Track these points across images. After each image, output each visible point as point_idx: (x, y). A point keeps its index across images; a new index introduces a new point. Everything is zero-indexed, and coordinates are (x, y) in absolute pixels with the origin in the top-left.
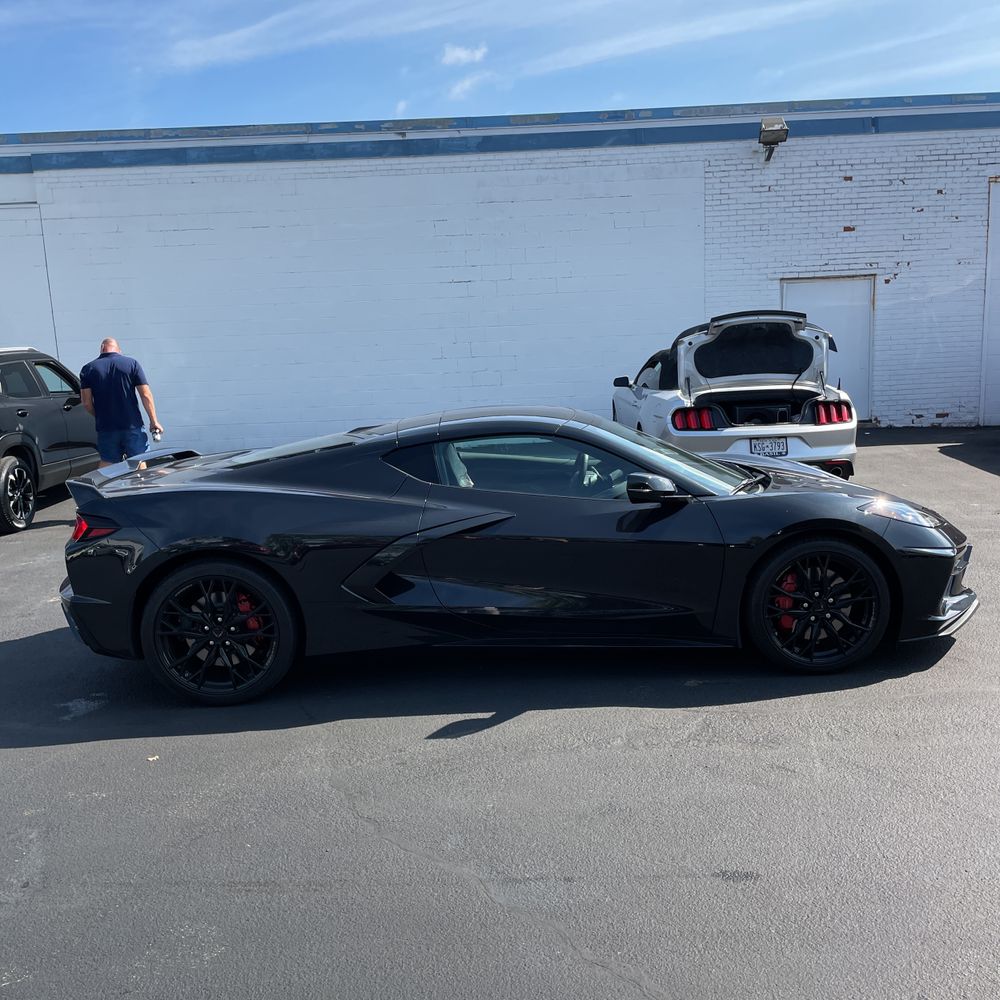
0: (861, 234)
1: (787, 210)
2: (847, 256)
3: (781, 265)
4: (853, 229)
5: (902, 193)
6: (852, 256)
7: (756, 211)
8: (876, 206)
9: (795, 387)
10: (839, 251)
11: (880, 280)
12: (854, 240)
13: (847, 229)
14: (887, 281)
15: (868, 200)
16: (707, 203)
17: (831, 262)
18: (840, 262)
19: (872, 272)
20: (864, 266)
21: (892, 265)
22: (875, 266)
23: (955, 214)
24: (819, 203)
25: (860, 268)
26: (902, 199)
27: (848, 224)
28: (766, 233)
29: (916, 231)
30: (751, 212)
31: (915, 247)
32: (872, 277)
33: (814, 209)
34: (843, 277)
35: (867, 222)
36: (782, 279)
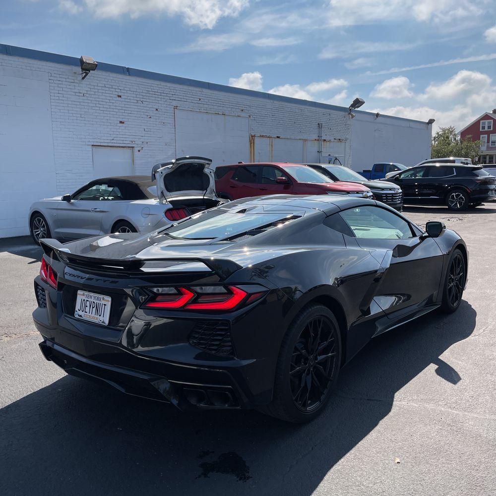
0: (126, 125)
1: (93, 108)
2: (121, 136)
3: (92, 137)
4: (123, 123)
5: (142, 108)
6: (124, 136)
7: (78, 106)
8: (132, 112)
9: (205, 197)
10: (118, 133)
11: (136, 150)
12: (124, 128)
13: (121, 122)
14: (139, 151)
15: (129, 109)
16: (52, 97)
17: (115, 139)
18: (118, 139)
19: (133, 146)
20: (129, 142)
21: (140, 143)
22: (134, 142)
23: (163, 121)
24: (107, 107)
25: (127, 143)
26: (143, 111)
27: (121, 120)
28: (83, 119)
29: (150, 127)
30: (75, 106)
31: (149, 135)
32: (132, 148)
33: (106, 109)
34: (119, 147)
35: (129, 120)
36: (93, 145)
